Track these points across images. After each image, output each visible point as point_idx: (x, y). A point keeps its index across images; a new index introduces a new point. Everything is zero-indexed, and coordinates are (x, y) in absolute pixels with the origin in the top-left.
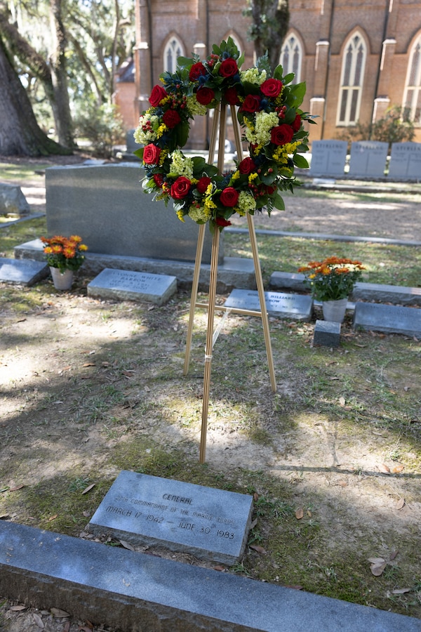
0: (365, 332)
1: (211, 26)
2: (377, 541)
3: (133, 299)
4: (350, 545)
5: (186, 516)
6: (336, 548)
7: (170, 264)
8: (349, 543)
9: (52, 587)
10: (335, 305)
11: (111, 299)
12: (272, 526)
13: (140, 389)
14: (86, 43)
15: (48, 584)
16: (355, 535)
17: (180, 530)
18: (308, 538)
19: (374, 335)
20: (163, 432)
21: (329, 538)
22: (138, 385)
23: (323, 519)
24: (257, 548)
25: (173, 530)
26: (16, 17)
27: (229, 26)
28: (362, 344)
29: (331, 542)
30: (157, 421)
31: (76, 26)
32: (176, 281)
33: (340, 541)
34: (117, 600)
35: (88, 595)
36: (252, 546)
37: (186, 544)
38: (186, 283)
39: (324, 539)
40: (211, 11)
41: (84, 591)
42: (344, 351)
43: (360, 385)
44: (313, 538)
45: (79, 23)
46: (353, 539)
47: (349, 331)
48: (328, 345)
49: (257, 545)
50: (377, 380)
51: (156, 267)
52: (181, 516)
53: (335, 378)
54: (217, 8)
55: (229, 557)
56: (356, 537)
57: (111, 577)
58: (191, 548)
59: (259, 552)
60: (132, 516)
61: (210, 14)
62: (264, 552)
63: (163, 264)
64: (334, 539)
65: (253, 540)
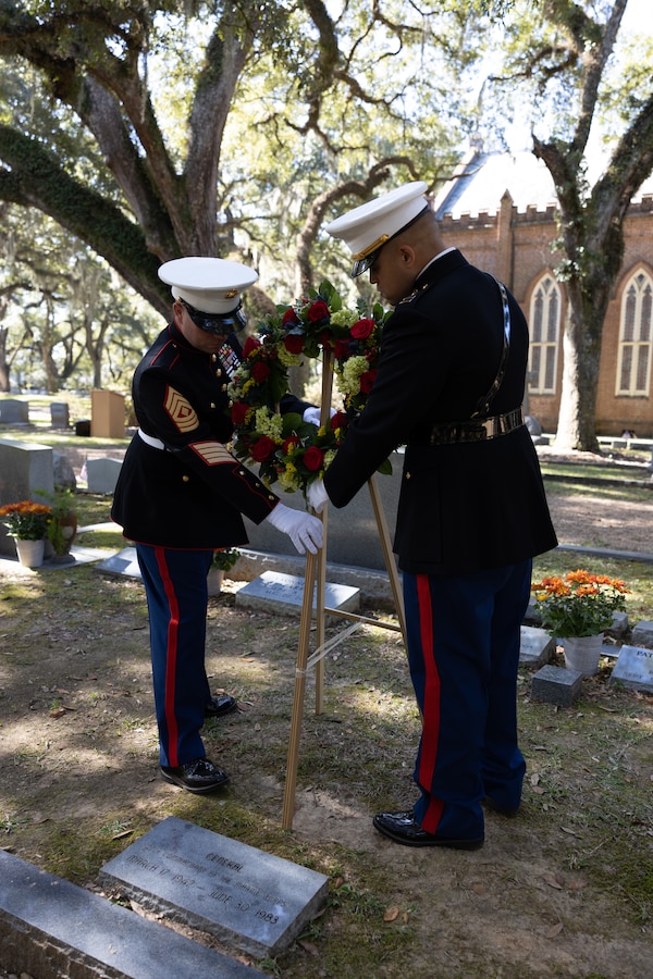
0: (625, 691)
1: (516, 263)
2: (492, 973)
3: (293, 614)
4: (446, 969)
5: (224, 885)
6: (423, 969)
7: (353, 572)
8: (448, 967)
9: (26, 938)
10: (579, 645)
11: (264, 612)
12: (344, 923)
13: (249, 727)
14: (348, 290)
15: (23, 934)
16: (462, 958)
17: (209, 900)
18: (387, 947)
19: (640, 697)
20: (253, 783)
21: (419, 954)
22: (249, 721)
23: (423, 927)
24: (307, 946)
25: (200, 898)
26: (258, 262)
27: (544, 262)
28: (612, 707)
29: (419, 958)
30: (251, 769)
31: (337, 270)
32: (358, 596)
33: (434, 962)
34: (95, 969)
35: (63, 957)
36: (302, 943)
37: (208, 918)
38: (375, 600)
39: (412, 954)
40: (518, 245)
41: (60, 950)
42: (576, 714)
43: (578, 763)
44: (395, 948)
45: (340, 266)
46: (456, 963)
47: (599, 688)
48: (553, 703)
49: (310, 942)
50: (611, 759)
51: (336, 574)
52: (220, 883)
53: (542, 747)
54: (528, 241)
55: (259, 946)
56: (461, 961)
57: (96, 939)
58: (214, 925)
59: (308, 952)
60: (158, 871)
61: (516, 249)
62: (315, 953)
63: (345, 570)
64: (426, 956)
65: (307, 934)
